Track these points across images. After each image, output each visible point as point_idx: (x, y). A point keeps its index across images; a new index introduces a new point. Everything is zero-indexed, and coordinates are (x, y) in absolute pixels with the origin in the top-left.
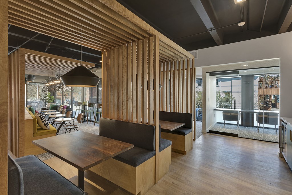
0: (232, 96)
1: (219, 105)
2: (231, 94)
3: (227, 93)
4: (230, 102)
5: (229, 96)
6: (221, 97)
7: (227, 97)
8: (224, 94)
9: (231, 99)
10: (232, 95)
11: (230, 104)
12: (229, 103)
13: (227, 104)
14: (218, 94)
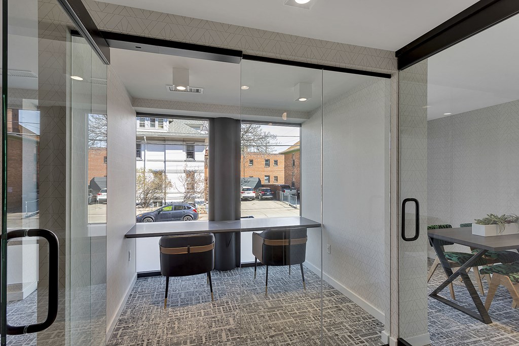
0: (165, 180)
1: (143, 196)
2: (165, 175)
3: (158, 174)
4: (164, 191)
5: (160, 179)
6: (148, 180)
7: (157, 181)
8: (152, 175)
9: (163, 186)
10: (165, 178)
11: (163, 194)
12: (162, 192)
13: (157, 195)
14: (142, 175)
